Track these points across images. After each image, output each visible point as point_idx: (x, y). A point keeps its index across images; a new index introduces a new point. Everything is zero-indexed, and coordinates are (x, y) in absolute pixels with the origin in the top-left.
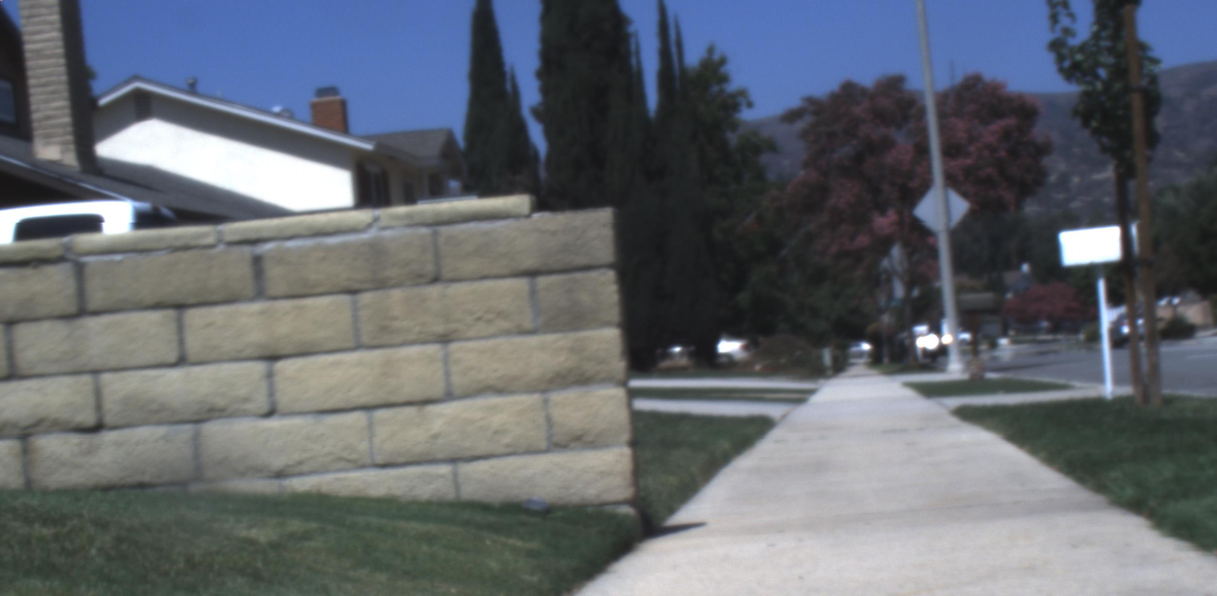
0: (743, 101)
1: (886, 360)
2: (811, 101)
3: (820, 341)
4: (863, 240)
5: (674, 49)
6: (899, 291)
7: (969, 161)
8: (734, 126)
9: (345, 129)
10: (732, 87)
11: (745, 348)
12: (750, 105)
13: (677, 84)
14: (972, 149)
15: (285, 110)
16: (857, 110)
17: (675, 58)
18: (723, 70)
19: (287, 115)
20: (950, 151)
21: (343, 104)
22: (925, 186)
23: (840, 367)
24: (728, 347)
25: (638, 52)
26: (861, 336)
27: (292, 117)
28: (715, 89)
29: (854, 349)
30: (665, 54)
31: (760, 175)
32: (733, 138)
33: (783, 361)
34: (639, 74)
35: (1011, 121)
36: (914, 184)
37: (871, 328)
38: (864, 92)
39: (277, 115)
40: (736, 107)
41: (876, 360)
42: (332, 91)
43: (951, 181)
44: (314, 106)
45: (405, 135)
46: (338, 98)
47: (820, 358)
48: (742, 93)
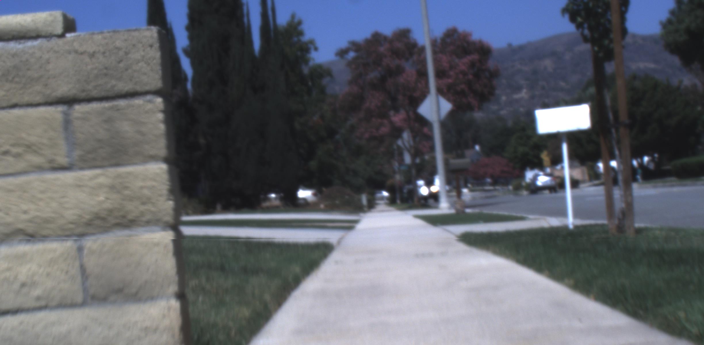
0: (312, 47)
1: (398, 202)
2: (353, 43)
3: (359, 190)
4: (385, 130)
5: (270, 13)
6: (408, 159)
7: (450, 81)
10: (306, 38)
11: (315, 195)
12: (316, 49)
13: (272, 34)
14: (452, 73)
16: (382, 49)
17: (271, 19)
18: (300, 28)
20: (440, 74)
22: (425, 95)
23: (371, 206)
24: (304, 194)
26: (383, 187)
28: (295, 39)
29: (378, 195)
31: (322, 91)
33: (337, 202)
34: (249, 28)
35: (475, 57)
37: (389, 182)
38: (385, 38)
40: (308, 50)
41: (392, 202)
43: (440, 91)
47: (360, 200)
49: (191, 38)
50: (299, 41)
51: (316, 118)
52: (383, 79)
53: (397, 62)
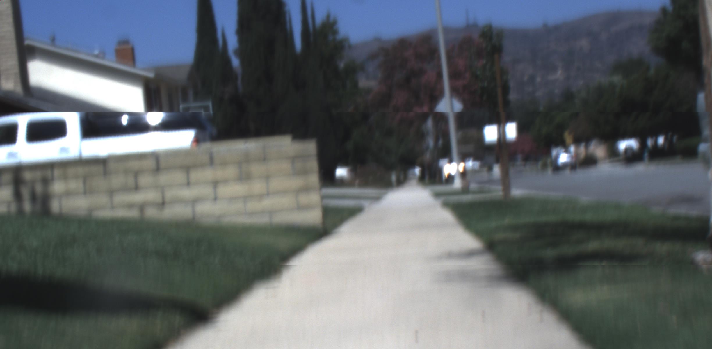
0: (346, 44)
6: (431, 143)
8: (342, 58)
9: (134, 65)
10: (340, 36)
14: (466, 75)
15: (101, 53)
16: (407, 54)
17: (311, 25)
18: (335, 27)
21: (133, 50)
27: (104, 58)
28: (331, 37)
29: (411, 172)
30: (304, 21)
33: (370, 179)
34: (291, 32)
36: (436, 93)
39: (97, 56)
40: (342, 48)
42: (126, 42)
44: (117, 51)
46: (130, 46)
48: (346, 38)
49: (241, 41)
50: (335, 39)
51: (351, 109)
52: (408, 79)
53: (420, 64)
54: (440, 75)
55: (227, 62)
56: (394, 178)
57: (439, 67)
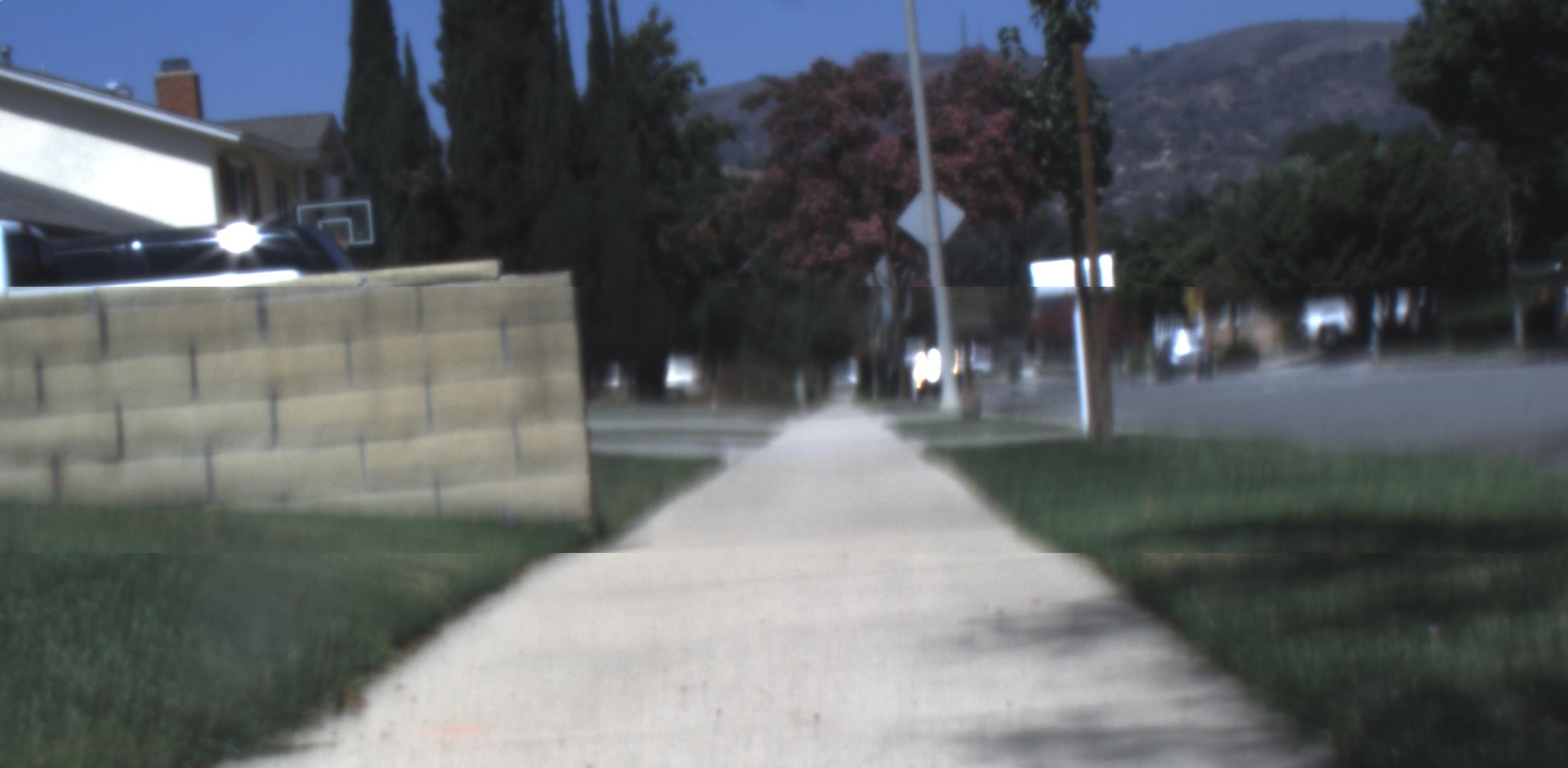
0: (693, 76)
2: (773, 82)
4: (842, 251)
5: (607, 16)
6: (888, 310)
7: (967, 159)
8: (682, 109)
9: (198, 114)
10: (680, 59)
12: (702, 81)
13: (612, 58)
14: (972, 143)
15: (123, 86)
16: (831, 96)
17: (609, 27)
18: (668, 38)
19: (125, 92)
20: (942, 146)
21: (196, 80)
22: (913, 189)
23: (816, 399)
25: (562, 18)
27: (130, 97)
28: (659, 61)
29: (838, 381)
30: (596, 21)
31: (714, 169)
32: (681, 125)
34: (565, 46)
36: (901, 185)
38: (840, 72)
39: (113, 94)
40: (684, 84)
42: (182, 63)
43: (945, 183)
44: (159, 83)
45: (275, 120)
46: (190, 72)
48: (693, 67)
49: (448, 65)
50: (667, 64)
51: (702, 226)
52: (834, 154)
53: (863, 120)
54: (909, 144)
55: (418, 113)
56: (800, 387)
57: (909, 122)
